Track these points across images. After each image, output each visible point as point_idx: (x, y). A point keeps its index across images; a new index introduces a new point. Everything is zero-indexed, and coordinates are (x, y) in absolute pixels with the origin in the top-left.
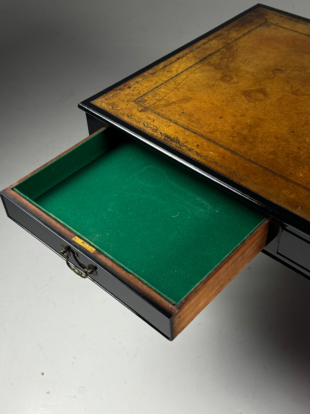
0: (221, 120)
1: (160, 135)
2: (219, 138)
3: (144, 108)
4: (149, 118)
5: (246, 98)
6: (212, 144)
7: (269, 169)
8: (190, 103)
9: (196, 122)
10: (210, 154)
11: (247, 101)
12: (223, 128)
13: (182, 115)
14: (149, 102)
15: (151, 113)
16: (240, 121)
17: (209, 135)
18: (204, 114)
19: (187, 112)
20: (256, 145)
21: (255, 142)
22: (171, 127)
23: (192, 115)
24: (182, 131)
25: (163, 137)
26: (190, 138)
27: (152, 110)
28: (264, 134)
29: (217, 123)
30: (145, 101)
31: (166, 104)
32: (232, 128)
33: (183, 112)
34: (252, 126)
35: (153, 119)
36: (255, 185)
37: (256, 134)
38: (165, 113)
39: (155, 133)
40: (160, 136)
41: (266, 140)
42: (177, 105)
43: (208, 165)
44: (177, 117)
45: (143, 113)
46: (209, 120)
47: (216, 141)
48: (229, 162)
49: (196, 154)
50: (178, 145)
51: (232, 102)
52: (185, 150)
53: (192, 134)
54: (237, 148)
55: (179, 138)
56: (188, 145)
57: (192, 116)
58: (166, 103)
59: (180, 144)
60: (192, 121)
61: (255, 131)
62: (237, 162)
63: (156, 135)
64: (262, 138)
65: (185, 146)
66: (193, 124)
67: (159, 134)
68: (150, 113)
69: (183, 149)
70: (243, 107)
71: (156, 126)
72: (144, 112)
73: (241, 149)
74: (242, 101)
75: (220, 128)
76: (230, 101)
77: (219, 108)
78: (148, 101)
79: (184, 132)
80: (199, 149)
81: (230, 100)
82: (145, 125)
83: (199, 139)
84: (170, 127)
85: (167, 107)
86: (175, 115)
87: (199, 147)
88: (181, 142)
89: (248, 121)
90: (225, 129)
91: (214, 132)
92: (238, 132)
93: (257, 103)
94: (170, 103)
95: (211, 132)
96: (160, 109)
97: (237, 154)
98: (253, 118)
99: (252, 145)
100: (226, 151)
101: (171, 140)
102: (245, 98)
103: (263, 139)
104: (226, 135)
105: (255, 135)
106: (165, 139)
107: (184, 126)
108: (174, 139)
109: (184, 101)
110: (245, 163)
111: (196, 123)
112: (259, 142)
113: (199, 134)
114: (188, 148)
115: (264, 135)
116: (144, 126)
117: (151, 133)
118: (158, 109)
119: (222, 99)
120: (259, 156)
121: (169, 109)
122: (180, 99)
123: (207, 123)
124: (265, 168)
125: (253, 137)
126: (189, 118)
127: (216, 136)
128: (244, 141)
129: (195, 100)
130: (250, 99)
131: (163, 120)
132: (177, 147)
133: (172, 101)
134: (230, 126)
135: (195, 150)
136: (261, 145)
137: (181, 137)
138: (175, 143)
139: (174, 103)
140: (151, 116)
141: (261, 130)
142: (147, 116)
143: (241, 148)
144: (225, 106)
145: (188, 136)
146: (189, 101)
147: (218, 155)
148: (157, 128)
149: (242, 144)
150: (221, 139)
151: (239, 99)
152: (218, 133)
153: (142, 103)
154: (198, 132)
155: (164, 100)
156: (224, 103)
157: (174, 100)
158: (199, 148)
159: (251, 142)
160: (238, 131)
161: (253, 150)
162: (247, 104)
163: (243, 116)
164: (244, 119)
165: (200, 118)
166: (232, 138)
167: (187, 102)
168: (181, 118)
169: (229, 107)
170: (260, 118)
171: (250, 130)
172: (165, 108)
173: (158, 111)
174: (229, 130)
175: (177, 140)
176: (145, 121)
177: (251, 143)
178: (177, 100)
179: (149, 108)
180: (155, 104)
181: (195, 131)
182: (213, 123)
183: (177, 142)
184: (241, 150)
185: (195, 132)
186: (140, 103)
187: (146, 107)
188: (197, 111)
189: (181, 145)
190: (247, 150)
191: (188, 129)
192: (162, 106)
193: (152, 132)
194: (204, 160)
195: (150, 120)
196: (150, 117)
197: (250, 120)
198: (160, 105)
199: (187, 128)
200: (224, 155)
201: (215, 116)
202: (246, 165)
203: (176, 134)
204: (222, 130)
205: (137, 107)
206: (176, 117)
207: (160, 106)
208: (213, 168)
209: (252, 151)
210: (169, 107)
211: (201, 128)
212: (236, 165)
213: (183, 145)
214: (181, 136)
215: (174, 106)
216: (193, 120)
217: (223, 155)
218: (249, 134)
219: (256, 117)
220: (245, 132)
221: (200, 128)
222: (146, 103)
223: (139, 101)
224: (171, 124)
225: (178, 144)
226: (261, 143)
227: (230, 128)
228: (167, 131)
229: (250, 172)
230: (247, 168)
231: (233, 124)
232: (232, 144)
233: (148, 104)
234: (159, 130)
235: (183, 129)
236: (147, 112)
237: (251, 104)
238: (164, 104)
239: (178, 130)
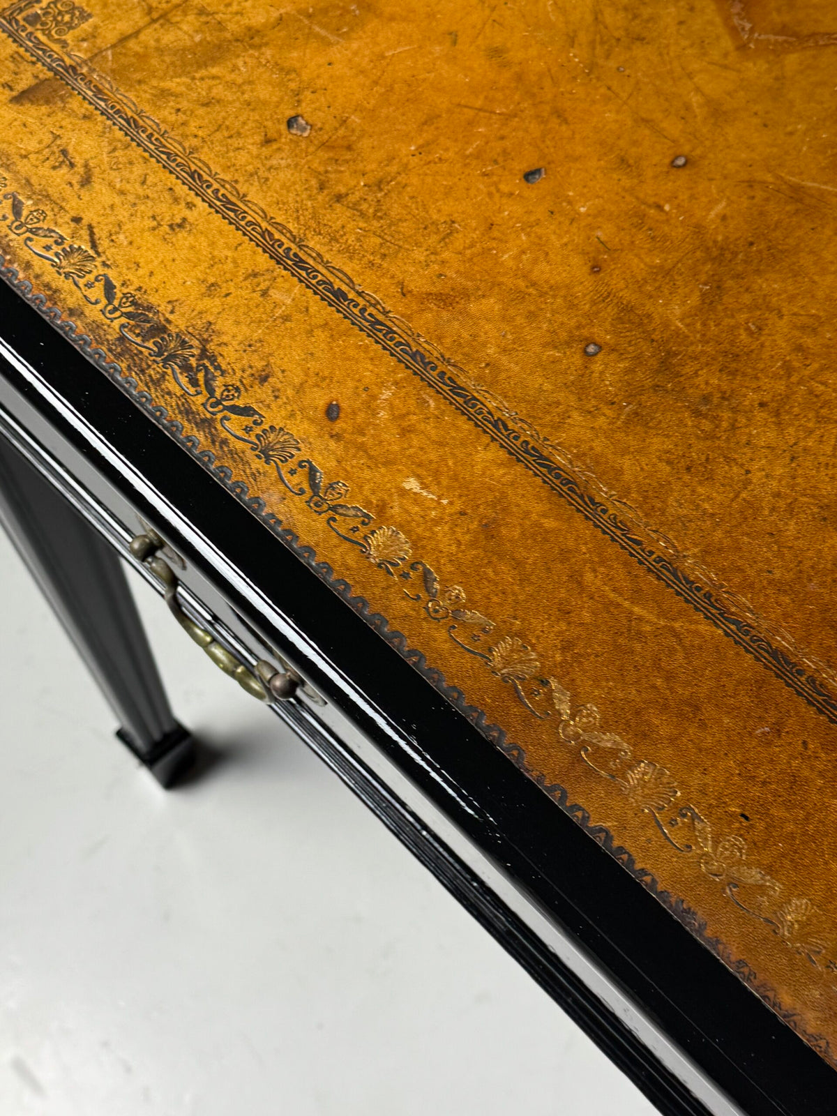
0: (531, 192)
1: (97, 302)
2: (491, 351)
3: (51, 74)
4: (64, 152)
5: (727, 19)
6: (432, 404)
7: (800, 672)
8: (355, 45)
9: (364, 206)
10: (403, 493)
11: (727, 43)
12: (535, 261)
13: (286, 137)
14: (96, 27)
15: (85, 117)
16: (659, 207)
17: (424, 322)
18: (428, 144)
19: (318, 118)
20: (733, 427)
21: (734, 402)
22: (191, 239)
23: (349, 148)
24: (255, 275)
25: (116, 324)
26: (293, 338)
27: (98, 92)
28: (803, 328)
29: (497, 220)
30: (73, 15)
31: (201, 42)
32: (596, 269)
33: (292, 113)
34: (735, 254)
35: (86, 166)
36: (672, 823)
37: (748, 329)
38: (173, 118)
39: (67, 285)
40: (93, 313)
41: (811, 392)
42: (268, 52)
43: (367, 596)
44: (248, 153)
45: (32, 113)
46: (448, 191)
47: (462, 380)
48: (524, 580)
49: (302, 492)
50: (200, 399)
51: (629, 49)
52: (239, 445)
53: (315, 304)
54: (599, 445)
55: (219, 333)
56: (269, 406)
57: (348, 156)
58: (198, 38)
59: (218, 394)
60: (339, 198)
61: (747, 299)
62: (576, 578)
63: (71, 302)
64: (788, 369)
65: (246, 411)
66: (338, 217)
67: (97, 292)
68: (76, 116)
69: (224, 435)
70: (698, 90)
71: (90, 227)
72: (44, 109)
73: (627, 462)
74: (692, 46)
75: (511, 264)
76: (618, 40)
77: (534, 95)
78: (90, 16)
79: (263, 286)
80: (332, 444)
81: (617, 34)
82: (25, 213)
83: (351, 352)
84: (182, 234)
85: (199, 67)
86: (239, 134)
87: (339, 426)
88: (223, 373)
89: (712, 214)
90: (542, 271)
91: (466, 294)
92: (628, 309)
93: (792, 60)
94: (228, 35)
95: (444, 300)
96: (154, 82)
97: (589, 506)
98: (751, 184)
99: (707, 425)
100: (519, 468)
101: (159, 354)
102: (718, 20)
103: (794, 379)
104: (545, 326)
105: (743, 335)
106: (122, 339)
107: (277, 236)
108: (183, 344)
109: (317, 29)
110: (637, 595)
111: (362, 214)
112: (762, 405)
113: (363, 310)
114: (258, 430)
115: (808, 341)
116: (11, 217)
117: (46, 279)
118: (140, 82)
119: (567, 23)
120: (746, 539)
121: (210, 88)
122: (299, 12)
123: (435, 217)
124: (776, 654)
125: (726, 353)
126: (321, 169)
127: (474, 337)
128: (656, 387)
129: (392, 18)
130: (748, 26)
131: (150, 180)
132: (188, 413)
133: (245, 21)
134: (584, 253)
135: (304, 454)
136: (771, 435)
137: (235, 330)
138: (183, 380)
139: (252, 38)
140: (79, 143)
141: (792, 299)
142: (57, 137)
143: (625, 451)
144: (575, 78)
145: (286, 318)
146: (352, 29)
147: (458, 506)
148: (94, 246)
149: (636, 414)
150: (504, 359)
151: (681, 23)
152: (491, 304)
153: (49, 36)
154: (360, 294)
155: (191, 18)
156: (577, 56)
157: (258, 19)
158: (337, 437)
159: (706, 399)
160: (628, 296)
161: (710, 478)
162: (726, 67)
163: (685, 165)
164: (684, 196)
165: (394, 169)
166: (578, 360)
167: (332, 38)
168: (274, 162)
169: (603, 90)
170: (796, 189)
171: (712, 298)
172: (184, 79)
173: (133, 99)
174: (567, 286)
175: (204, 353)
176: (34, 180)
177: (704, 409)
178: (275, 14)
179: (85, 70)
180: (132, 44)
181: (337, 284)
182: (474, 224)
183: (201, 376)
184: (620, 472)
185: (340, 295)
186: (39, 35)
187: (68, 61)
188: (384, 112)
189: (218, 403)
190: (668, 469)
191: (300, 263)
192: (167, 59)
193: (50, 276)
194: (347, 545)
195: (64, 170)
196: (70, 149)
197: (730, 202)
198: (160, 51)
199: (295, 249)
200: (493, 505)
201: (496, 162)
202: (640, 619)
203: (207, 302)
204: (522, 284)
205: (12, 65)
206: (242, 158)
207: (154, 62)
208: (397, 626)
209: (700, 490)
210: (215, 71)
211: (384, 256)
212: (565, 613)
213: (236, 402)
214: (237, 323)
215: (244, 63)
216: (343, 190)
217: (490, 513)
218: (698, 326)
219: (769, 178)
220: (678, 311)
221: (378, 261)
222: (76, 32)
223: (34, 20)
224: (191, 215)
225: (198, 393)
226: (777, 414)
227: (578, 268)
228: (151, 274)
229: (654, 687)
230: (638, 647)
231: (605, 232)
232: (565, 415)
233: (84, 40)
234: (104, 264)
235: (263, 260)
236: (63, 109)
237: (751, 65)
238: (189, 43)
239: (229, 266)
